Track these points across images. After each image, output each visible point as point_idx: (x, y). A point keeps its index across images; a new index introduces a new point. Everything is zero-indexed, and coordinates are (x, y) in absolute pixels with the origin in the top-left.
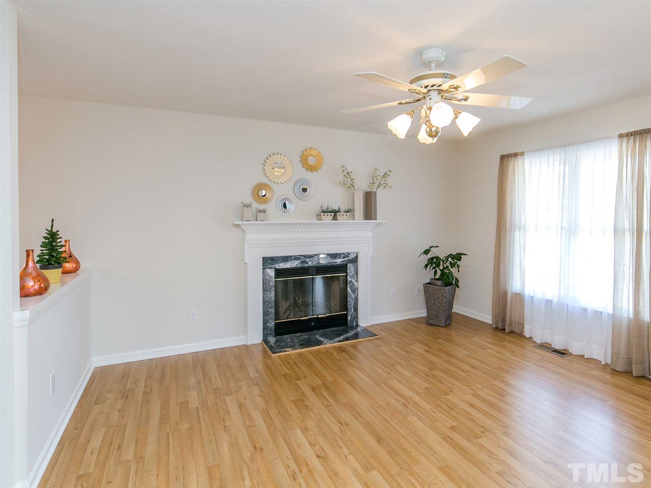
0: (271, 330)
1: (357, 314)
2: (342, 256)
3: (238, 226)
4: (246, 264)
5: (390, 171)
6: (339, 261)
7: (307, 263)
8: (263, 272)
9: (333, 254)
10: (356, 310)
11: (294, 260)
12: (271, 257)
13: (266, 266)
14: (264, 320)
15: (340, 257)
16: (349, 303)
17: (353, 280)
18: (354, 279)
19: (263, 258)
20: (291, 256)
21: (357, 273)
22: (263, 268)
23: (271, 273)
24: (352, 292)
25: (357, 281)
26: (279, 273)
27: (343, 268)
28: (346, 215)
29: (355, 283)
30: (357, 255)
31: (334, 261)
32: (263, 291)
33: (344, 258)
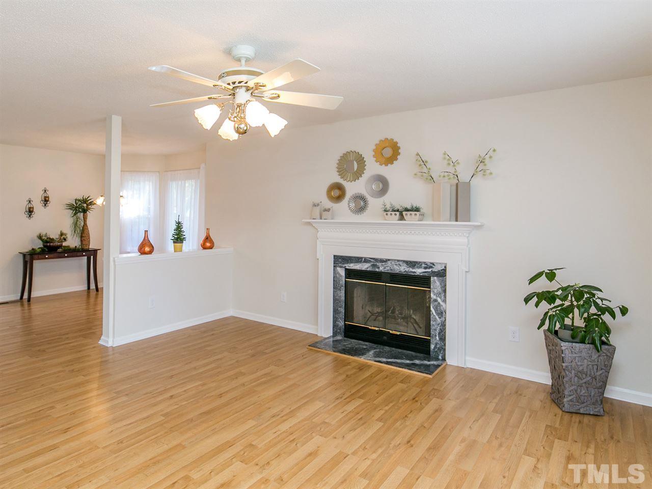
0: (340, 330)
1: (445, 345)
2: (423, 265)
3: (309, 224)
4: (318, 259)
5: (494, 150)
6: (419, 271)
7: (379, 268)
8: (334, 270)
9: (411, 262)
10: (443, 339)
11: (364, 262)
12: (342, 256)
13: (337, 264)
14: (334, 317)
15: (420, 267)
16: (432, 328)
17: (439, 300)
18: (440, 298)
19: (334, 256)
20: (362, 258)
21: (445, 291)
22: (334, 266)
23: (342, 272)
24: (438, 314)
25: (445, 301)
26: (350, 273)
27: (424, 281)
28: (416, 214)
29: (442, 303)
30: (445, 267)
31: (411, 270)
32: (334, 288)
33: (425, 268)
